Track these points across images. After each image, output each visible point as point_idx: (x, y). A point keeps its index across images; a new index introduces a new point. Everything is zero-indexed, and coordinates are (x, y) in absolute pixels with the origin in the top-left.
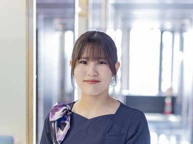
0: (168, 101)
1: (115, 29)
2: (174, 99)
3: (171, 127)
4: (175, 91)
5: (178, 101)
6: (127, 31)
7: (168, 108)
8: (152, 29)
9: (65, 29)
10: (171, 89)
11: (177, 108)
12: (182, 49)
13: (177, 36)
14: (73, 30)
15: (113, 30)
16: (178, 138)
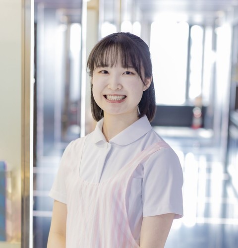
0: (197, 112)
1: (132, 22)
2: (204, 110)
3: (202, 145)
4: (206, 101)
5: (209, 112)
6: (147, 24)
7: (197, 121)
8: (178, 23)
9: (70, 22)
10: (201, 97)
11: (207, 122)
12: (214, 48)
13: (209, 32)
14: (80, 22)
15: (130, 23)
16: (209, 159)
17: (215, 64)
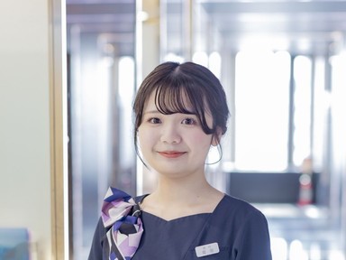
0: (305, 181)
1: (209, 53)
2: (315, 178)
3: (311, 227)
4: (318, 164)
5: (323, 180)
6: (230, 55)
7: (306, 194)
8: (275, 52)
9: (118, 54)
10: (310, 160)
11: (321, 194)
12: (328, 86)
13: (320, 64)
14: (133, 55)
15: (205, 55)
16: (324, 247)
17: (330, 110)
